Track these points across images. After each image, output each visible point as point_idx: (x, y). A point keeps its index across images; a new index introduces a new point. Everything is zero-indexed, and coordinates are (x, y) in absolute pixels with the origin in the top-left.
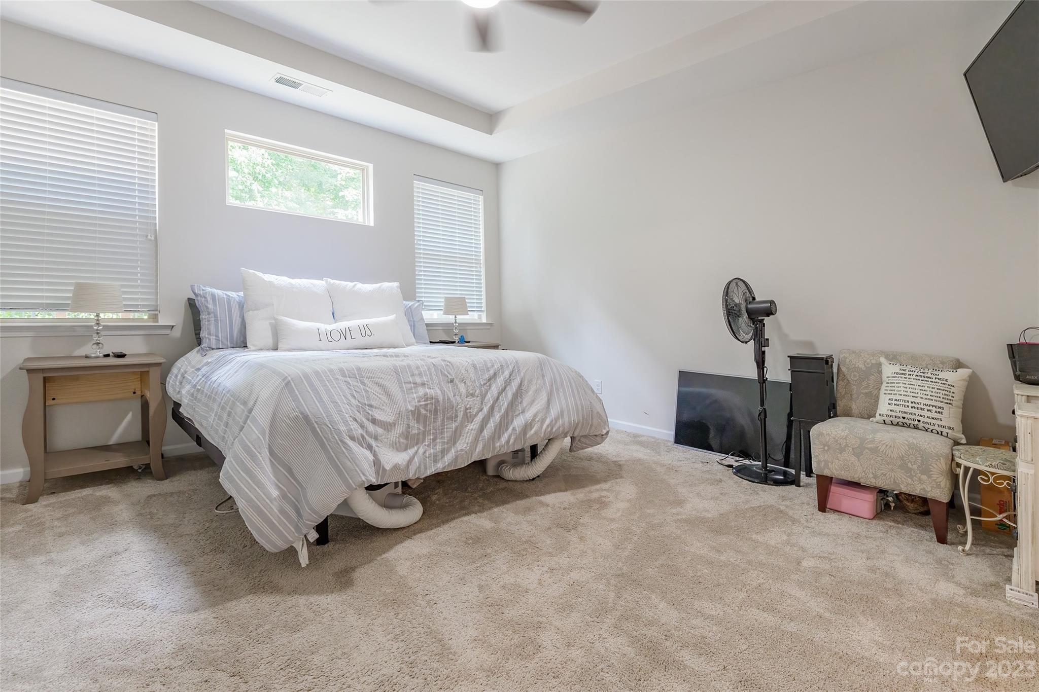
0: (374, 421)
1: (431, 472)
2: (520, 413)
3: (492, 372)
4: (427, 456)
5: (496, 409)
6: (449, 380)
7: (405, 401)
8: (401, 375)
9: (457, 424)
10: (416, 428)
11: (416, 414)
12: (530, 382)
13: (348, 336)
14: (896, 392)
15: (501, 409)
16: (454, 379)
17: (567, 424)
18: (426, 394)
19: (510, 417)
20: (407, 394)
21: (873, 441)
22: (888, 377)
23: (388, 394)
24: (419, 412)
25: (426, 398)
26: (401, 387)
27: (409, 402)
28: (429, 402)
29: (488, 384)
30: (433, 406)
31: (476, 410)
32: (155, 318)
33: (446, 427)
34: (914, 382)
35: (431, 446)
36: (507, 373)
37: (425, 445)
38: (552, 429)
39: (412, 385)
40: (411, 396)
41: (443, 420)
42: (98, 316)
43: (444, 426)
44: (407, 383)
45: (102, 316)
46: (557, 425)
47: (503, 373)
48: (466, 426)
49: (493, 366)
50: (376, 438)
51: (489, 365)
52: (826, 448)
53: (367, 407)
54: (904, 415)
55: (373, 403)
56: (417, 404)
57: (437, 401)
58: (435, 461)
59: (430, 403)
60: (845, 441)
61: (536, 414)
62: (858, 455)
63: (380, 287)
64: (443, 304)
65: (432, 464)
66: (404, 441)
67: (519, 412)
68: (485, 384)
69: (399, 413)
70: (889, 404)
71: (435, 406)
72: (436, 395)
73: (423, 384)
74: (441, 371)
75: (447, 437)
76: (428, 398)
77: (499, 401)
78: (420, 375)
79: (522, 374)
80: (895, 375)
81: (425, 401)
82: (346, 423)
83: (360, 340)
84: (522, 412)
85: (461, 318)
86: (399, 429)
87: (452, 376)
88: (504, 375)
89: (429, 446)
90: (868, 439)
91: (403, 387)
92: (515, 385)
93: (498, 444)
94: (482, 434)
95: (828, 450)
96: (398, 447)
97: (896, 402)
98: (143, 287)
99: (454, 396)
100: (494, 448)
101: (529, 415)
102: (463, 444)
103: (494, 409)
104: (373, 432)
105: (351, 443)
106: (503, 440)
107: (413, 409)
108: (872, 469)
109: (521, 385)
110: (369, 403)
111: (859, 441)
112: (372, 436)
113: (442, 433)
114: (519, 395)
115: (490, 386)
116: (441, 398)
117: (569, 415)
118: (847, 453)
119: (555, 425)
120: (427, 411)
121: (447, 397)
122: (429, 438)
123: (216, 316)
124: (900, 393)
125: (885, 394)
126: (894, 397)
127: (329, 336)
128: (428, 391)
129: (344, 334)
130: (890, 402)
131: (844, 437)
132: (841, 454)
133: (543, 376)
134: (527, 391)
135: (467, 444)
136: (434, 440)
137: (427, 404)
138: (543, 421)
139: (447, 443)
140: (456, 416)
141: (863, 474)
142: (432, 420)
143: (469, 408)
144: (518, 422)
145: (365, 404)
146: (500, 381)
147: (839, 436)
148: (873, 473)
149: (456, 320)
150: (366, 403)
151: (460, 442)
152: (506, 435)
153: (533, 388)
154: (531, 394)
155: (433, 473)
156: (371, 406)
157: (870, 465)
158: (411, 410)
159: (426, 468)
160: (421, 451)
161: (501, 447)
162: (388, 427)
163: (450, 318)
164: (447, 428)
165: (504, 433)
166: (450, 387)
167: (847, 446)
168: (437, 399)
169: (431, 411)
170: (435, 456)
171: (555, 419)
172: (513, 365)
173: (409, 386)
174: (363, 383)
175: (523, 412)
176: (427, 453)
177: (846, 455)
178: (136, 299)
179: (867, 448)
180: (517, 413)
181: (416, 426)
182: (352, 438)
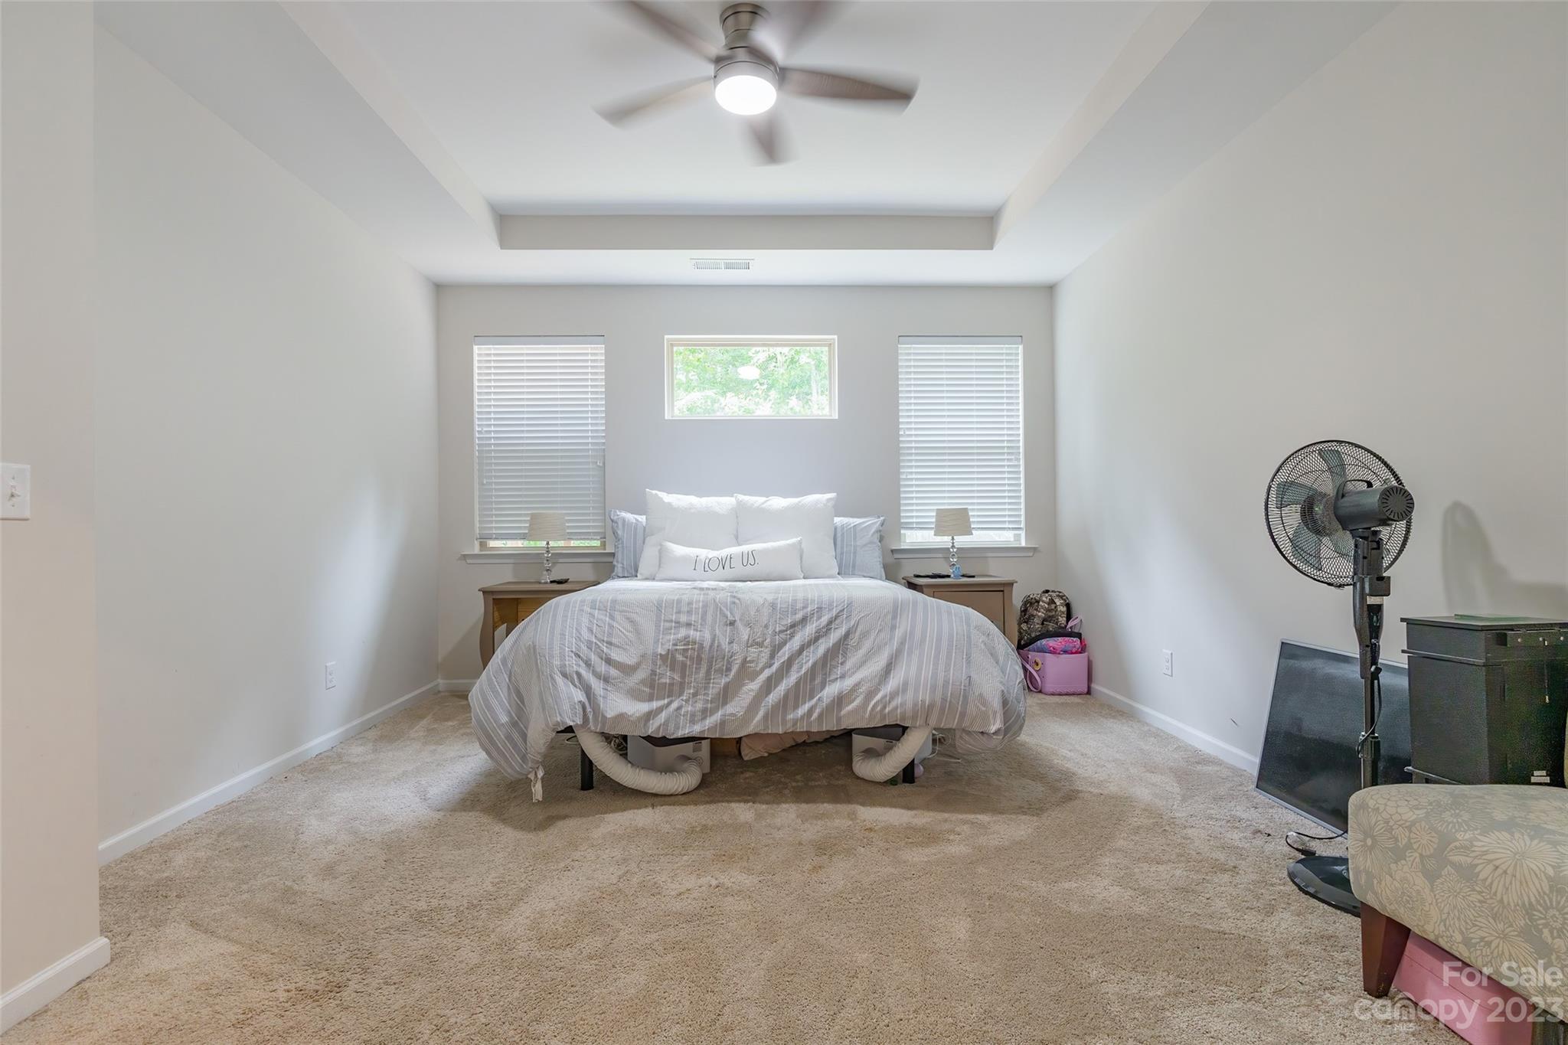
0: (609, 661)
1: (683, 733)
2: (837, 679)
3: (799, 616)
4: (682, 713)
5: (795, 667)
6: (728, 622)
7: (656, 642)
8: (663, 611)
9: (728, 680)
10: (667, 676)
11: (668, 659)
12: (865, 635)
13: (727, 566)
15: (801, 668)
16: (735, 621)
17: (909, 705)
18: (686, 637)
19: (818, 680)
20: (663, 634)
21: (1466, 849)
23: (637, 632)
24: (673, 657)
25: (686, 640)
26: (658, 626)
27: (662, 644)
28: (690, 647)
29: (788, 632)
30: (696, 653)
31: (760, 665)
32: (604, 545)
33: (712, 681)
35: (690, 702)
36: (825, 620)
37: (682, 700)
38: (885, 707)
39: (673, 624)
40: (668, 637)
41: (708, 672)
42: (548, 544)
43: (710, 679)
44: (667, 621)
45: (552, 544)
46: (894, 704)
47: (819, 618)
48: (744, 685)
49: (804, 608)
50: (606, 680)
51: (799, 605)
52: (1369, 842)
53: (605, 644)
55: (614, 640)
56: (670, 648)
57: (701, 646)
58: (693, 722)
59: (692, 649)
60: (1407, 834)
61: (860, 683)
62: (1431, 876)
63: (800, 502)
64: (934, 520)
65: (688, 725)
66: (647, 690)
67: (836, 677)
68: (781, 632)
69: (643, 656)
71: (698, 654)
72: (702, 638)
73: (688, 625)
74: (720, 609)
75: (712, 694)
76: (689, 642)
77: (801, 657)
78: (689, 612)
79: (852, 623)
81: (684, 645)
82: (562, 657)
83: (739, 570)
84: (840, 677)
85: (962, 541)
86: (641, 674)
87: (734, 617)
88: (818, 622)
89: (687, 701)
90: (1458, 840)
91: (660, 626)
92: (834, 637)
93: (790, 716)
94: (767, 699)
95: (1371, 848)
96: (635, 695)
98: (594, 514)
99: (729, 643)
100: (784, 721)
101: (848, 683)
102: (735, 707)
103: (791, 667)
104: (603, 673)
105: (559, 679)
106: (802, 711)
107: (663, 653)
108: (1459, 919)
109: (847, 635)
110: (609, 640)
111: (1437, 841)
112: (601, 676)
113: (706, 688)
114: (841, 652)
115: (792, 636)
116: (707, 644)
117: (917, 690)
118: (1410, 863)
119: (890, 702)
120: (687, 657)
121: (719, 643)
122: (689, 691)
123: (623, 543)
127: (707, 565)
128: (692, 632)
129: (722, 563)
131: (1407, 824)
132: (1396, 863)
133: (893, 628)
134: (857, 647)
135: (742, 707)
136: (695, 695)
137: (687, 650)
138: (870, 695)
139: (712, 702)
140: (729, 669)
141: (1442, 928)
142: (694, 669)
143: (750, 662)
144: (831, 691)
145: (603, 641)
146: (810, 629)
147: (1396, 817)
148: (1462, 933)
149: (953, 543)
150: (605, 639)
151: (733, 703)
152: (807, 706)
153: (867, 645)
154: (862, 652)
155: (686, 736)
156: (610, 643)
157: (1455, 907)
158: (661, 655)
159: (677, 728)
160: (675, 705)
161: (795, 722)
162: (627, 670)
163: (944, 541)
164: (713, 683)
165: (805, 703)
166: (728, 631)
167: (1409, 846)
168: (702, 644)
169: (692, 659)
170: (693, 715)
171: (890, 694)
172: (840, 608)
173: (668, 625)
174: (612, 617)
175: (843, 677)
176: (683, 710)
177: (1406, 869)
178: (588, 527)
179: (1452, 864)
180: (833, 677)
181: (668, 674)
182: (565, 675)
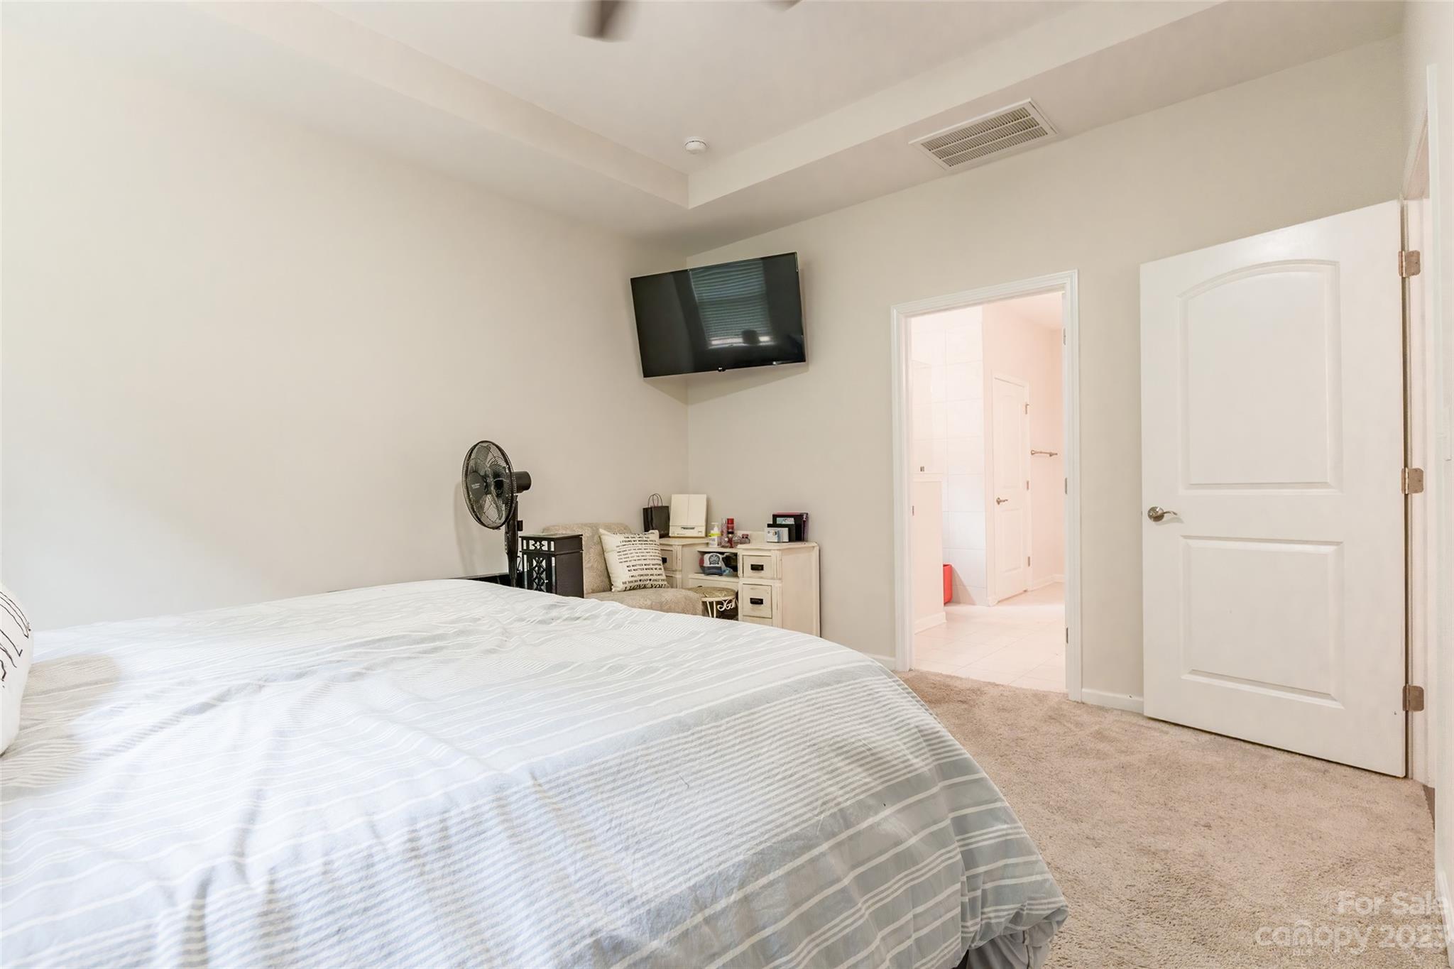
14: (630, 559)
22: (617, 547)
34: (640, 547)
54: (642, 578)
70: (629, 571)
80: (624, 543)
97: (634, 568)
124: (634, 558)
125: (621, 562)
126: (631, 564)
130: (629, 569)
